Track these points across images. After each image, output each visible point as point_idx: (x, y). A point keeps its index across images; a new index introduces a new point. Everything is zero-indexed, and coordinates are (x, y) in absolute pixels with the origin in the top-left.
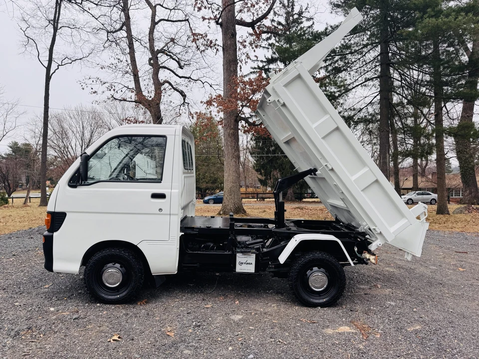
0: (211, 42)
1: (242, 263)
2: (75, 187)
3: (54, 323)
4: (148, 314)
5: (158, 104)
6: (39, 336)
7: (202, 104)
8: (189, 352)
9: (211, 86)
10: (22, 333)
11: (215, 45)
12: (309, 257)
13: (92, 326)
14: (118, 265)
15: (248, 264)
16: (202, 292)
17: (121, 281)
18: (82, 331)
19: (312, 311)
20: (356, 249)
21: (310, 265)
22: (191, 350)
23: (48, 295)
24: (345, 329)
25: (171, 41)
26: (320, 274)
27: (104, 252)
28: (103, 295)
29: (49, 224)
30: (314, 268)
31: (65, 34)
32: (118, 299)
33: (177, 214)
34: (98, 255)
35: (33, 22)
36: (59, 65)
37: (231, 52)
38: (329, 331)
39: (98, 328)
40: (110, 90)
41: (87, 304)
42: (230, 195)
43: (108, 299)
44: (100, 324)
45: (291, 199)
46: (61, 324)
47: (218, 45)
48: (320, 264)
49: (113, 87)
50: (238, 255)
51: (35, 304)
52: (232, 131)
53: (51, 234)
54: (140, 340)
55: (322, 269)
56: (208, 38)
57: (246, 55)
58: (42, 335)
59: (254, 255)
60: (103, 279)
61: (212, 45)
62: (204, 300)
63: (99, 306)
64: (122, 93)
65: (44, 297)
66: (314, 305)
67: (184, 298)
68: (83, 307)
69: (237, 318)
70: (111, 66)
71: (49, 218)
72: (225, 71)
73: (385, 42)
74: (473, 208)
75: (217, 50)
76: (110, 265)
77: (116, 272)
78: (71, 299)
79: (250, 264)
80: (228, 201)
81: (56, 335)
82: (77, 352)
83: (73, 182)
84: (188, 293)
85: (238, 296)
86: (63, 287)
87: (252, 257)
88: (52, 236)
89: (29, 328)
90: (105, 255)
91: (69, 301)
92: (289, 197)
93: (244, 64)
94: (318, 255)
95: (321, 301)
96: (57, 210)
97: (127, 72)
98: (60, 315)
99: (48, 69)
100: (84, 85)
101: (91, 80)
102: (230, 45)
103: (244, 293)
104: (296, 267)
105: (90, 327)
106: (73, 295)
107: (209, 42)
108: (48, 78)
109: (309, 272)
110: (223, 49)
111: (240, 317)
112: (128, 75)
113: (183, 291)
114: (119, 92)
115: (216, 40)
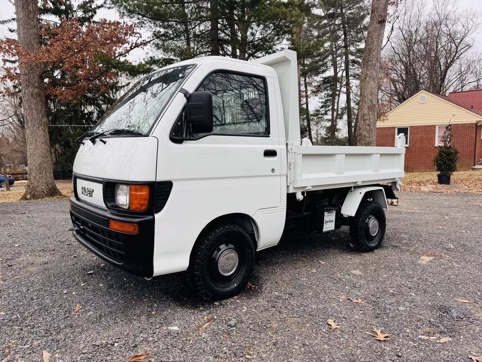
1: (327, 222)
2: (180, 141)
14: (232, 246)
15: (331, 221)
17: (237, 264)
21: (368, 215)
24: (426, 258)
26: (374, 221)
27: (217, 231)
29: (147, 202)
42: (40, 173)
50: (325, 213)
52: (36, 90)
60: (219, 268)
66: (373, 249)
71: (146, 193)
83: (178, 135)
87: (334, 214)
94: (374, 204)
95: (375, 244)
96: (159, 179)
109: (367, 221)
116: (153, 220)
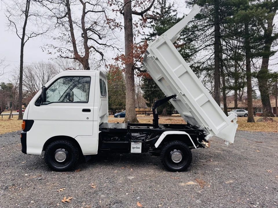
0: (118, 24)
1: (134, 148)
2: (39, 106)
3: (27, 182)
4: (81, 177)
5: (87, 60)
6: (19, 189)
7: (113, 60)
8: (104, 196)
9: (118, 49)
10: (9, 187)
11: (120, 25)
12: (172, 144)
13: (49, 183)
14: (64, 150)
15: (137, 148)
16: (112, 165)
17: (66, 158)
18: (43, 186)
19: (173, 174)
20: (198, 139)
21: (172, 149)
22: (105, 195)
23: (24, 167)
24: (191, 183)
25: (95, 23)
26: (178, 153)
27: (56, 142)
28: (55, 167)
29: (24, 127)
30: (174, 150)
31: (32, 19)
32: (64, 168)
33: (97, 121)
34: (53, 144)
35: (13, 12)
36: (29, 37)
37: (129, 30)
38: (183, 184)
39: (53, 184)
40: (59, 52)
41: (46, 172)
42: (129, 112)
43: (58, 169)
44: (54, 182)
45: (165, 114)
46: (31, 182)
47: (122, 26)
48: (178, 147)
49: (61, 50)
50: (132, 143)
51: (16, 172)
52: (130, 75)
53: (25, 132)
54: (76, 190)
55: (179, 151)
56: (116, 22)
57: (138, 31)
58: (20, 189)
59: (141, 143)
60: (55, 158)
61: (118, 26)
62: (113, 168)
63: (53, 173)
64: (66, 53)
65: (21, 168)
66: (175, 171)
67: (102, 168)
68: (44, 173)
69: (131, 178)
70: (59, 38)
71: (24, 124)
72: (126, 40)
73: (217, 24)
74: (268, 118)
75: (121, 28)
76: (60, 149)
77: (63, 154)
78: (37, 169)
79: (138, 148)
80: (128, 115)
81: (29, 188)
82: (40, 197)
83: (38, 103)
84: (104, 165)
85: (132, 166)
86: (32, 163)
87: (140, 144)
88: (26, 134)
89: (13, 185)
90: (56, 144)
91: (36, 170)
92: (164, 113)
93: (137, 37)
94: (176, 143)
95: (179, 168)
96: (29, 119)
97: (69, 42)
98: (31, 177)
99: (23, 39)
100: (44, 49)
101: (48, 46)
102: (129, 25)
103: (136, 165)
104: (165, 149)
105: (48, 184)
106: (38, 167)
107: (116, 24)
108: (23, 45)
109: (171, 152)
110: (125, 28)
111: (133, 177)
112: (70, 43)
113: (101, 164)
114: (64, 53)
115: (121, 23)
116: (26, 133)
